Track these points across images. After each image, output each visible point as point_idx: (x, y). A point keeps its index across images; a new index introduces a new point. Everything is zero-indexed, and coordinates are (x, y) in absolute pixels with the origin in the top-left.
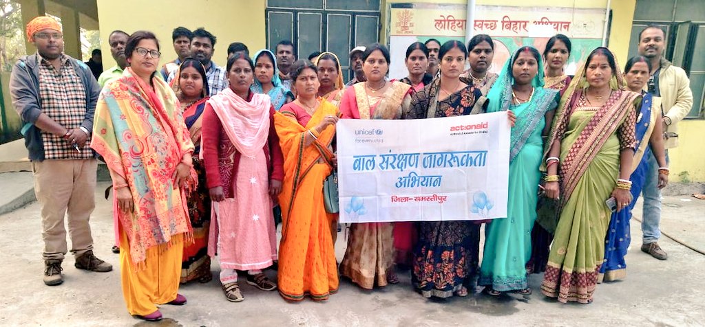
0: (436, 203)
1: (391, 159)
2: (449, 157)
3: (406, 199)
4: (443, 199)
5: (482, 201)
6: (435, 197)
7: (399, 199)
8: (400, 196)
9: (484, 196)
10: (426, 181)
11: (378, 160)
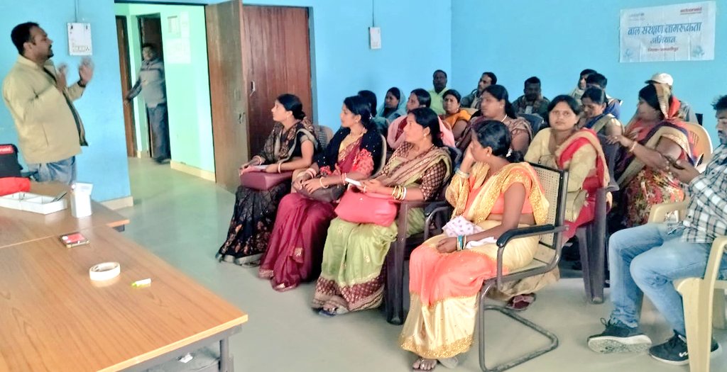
0: (673, 51)
1: (648, 29)
2: (680, 27)
3: (656, 50)
4: (676, 49)
5: (698, 50)
6: (672, 48)
7: (652, 50)
8: (652, 48)
9: (700, 47)
10: (667, 40)
11: (642, 29)
